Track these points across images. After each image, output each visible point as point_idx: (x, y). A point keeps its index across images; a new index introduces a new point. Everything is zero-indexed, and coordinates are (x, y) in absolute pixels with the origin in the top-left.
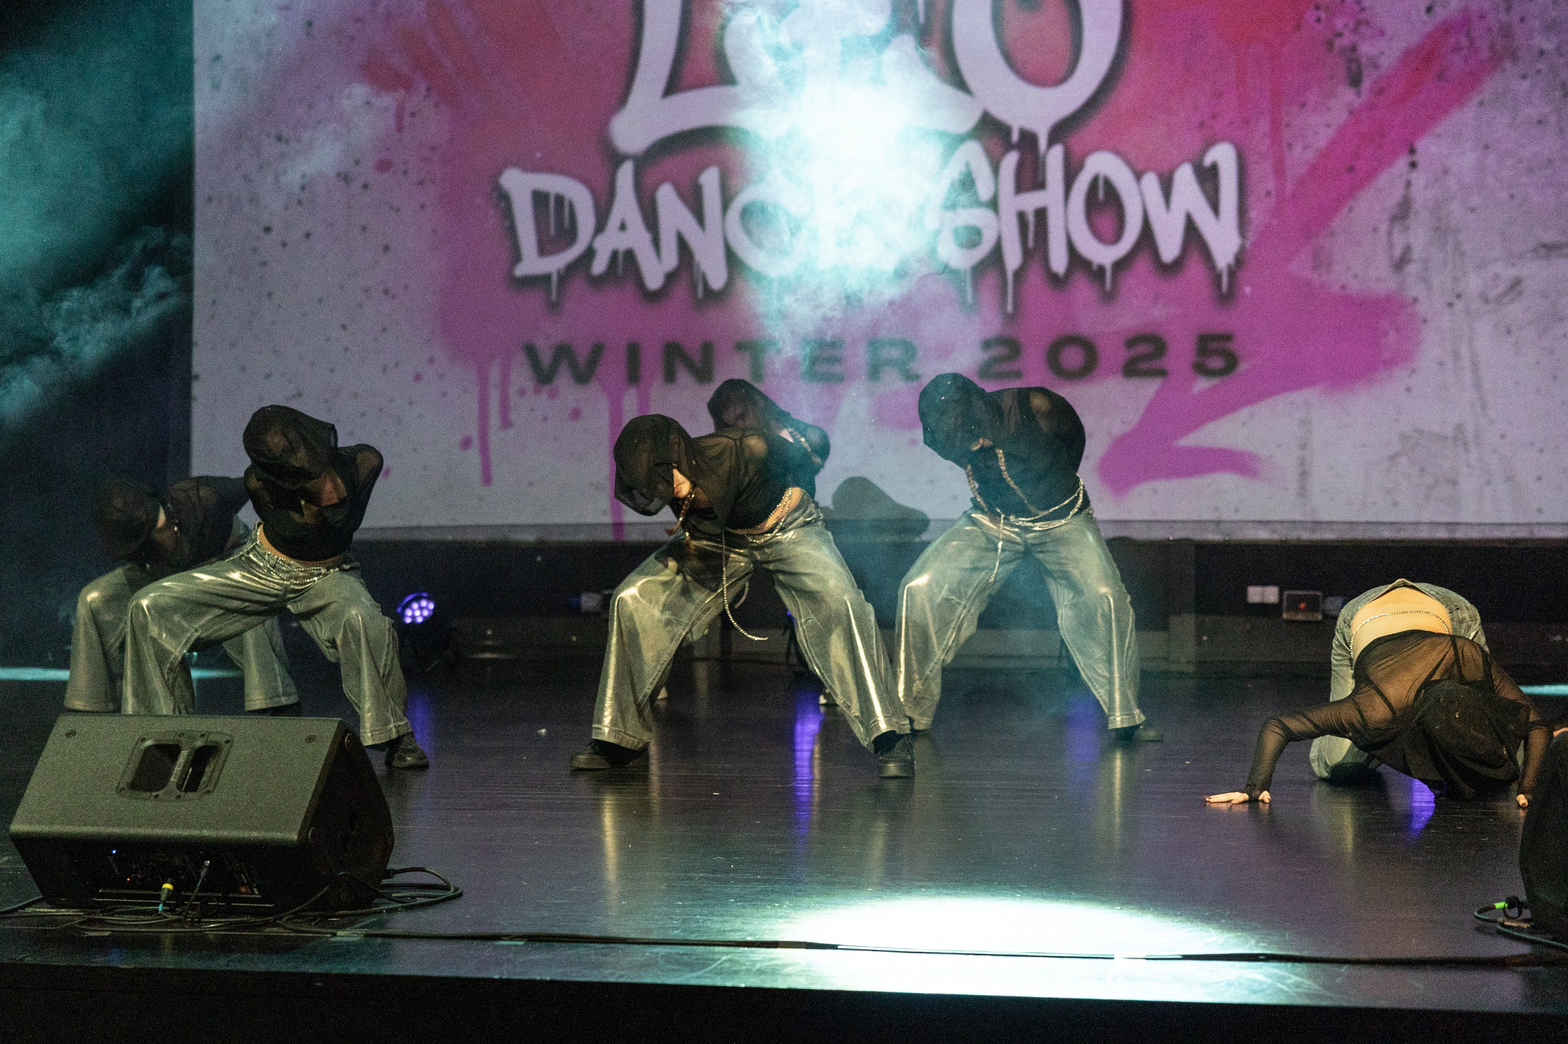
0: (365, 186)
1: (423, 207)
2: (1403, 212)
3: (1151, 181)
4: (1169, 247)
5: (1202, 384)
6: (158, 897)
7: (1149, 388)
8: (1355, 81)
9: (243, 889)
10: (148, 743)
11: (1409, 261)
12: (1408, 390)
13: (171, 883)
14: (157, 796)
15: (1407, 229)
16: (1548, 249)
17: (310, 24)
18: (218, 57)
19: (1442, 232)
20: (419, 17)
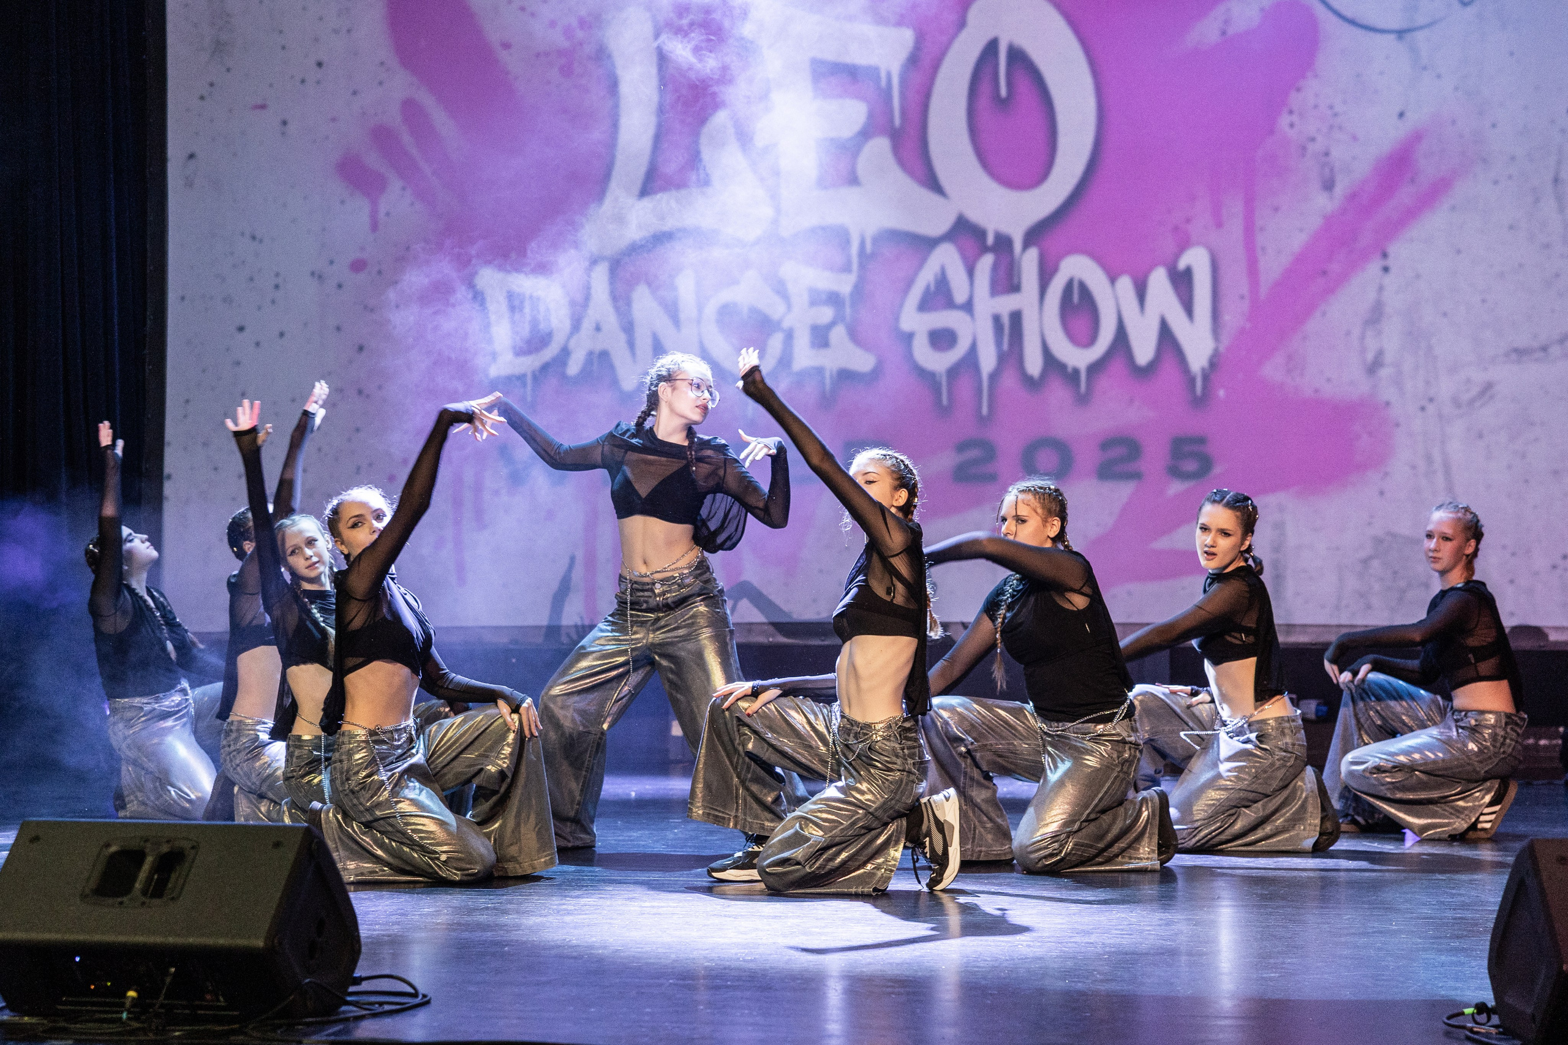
0: (340, 286)
1: (397, 306)
2: (1376, 316)
3: (1125, 283)
4: (1144, 350)
5: (1176, 487)
6: (123, 1005)
7: (1124, 491)
8: (1328, 185)
9: (208, 997)
10: (113, 849)
11: (1382, 365)
12: (1382, 493)
13: (136, 990)
14: (121, 903)
15: (1379, 333)
16: (1520, 353)
17: (285, 123)
18: (192, 156)
19: (1415, 336)
20: (393, 116)
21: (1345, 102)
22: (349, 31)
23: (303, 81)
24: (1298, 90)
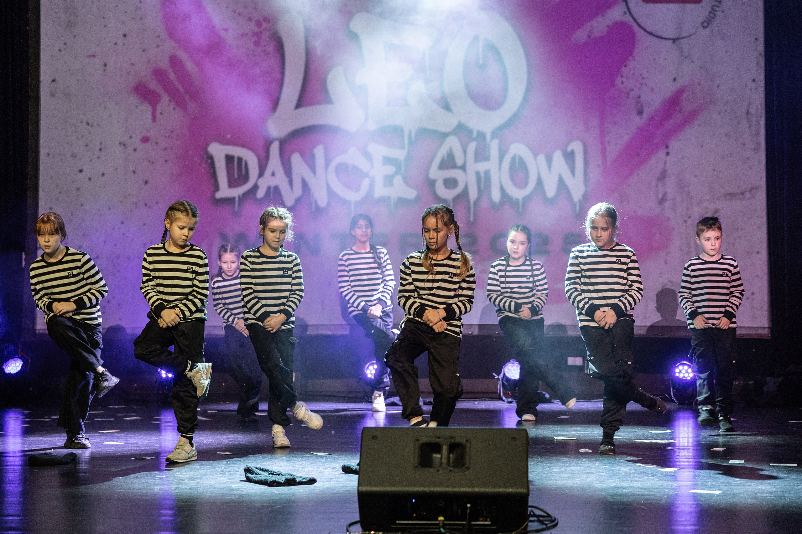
0: (135, 150)
1: (166, 161)
2: (663, 176)
3: (542, 158)
4: (551, 190)
8: (640, 113)
11: (666, 200)
15: (665, 184)
16: (731, 196)
17: (105, 65)
18: (54, 81)
19: (682, 186)
20: (165, 64)
21: (648, 72)
22: (141, 19)
23: (116, 44)
24: (625, 66)
